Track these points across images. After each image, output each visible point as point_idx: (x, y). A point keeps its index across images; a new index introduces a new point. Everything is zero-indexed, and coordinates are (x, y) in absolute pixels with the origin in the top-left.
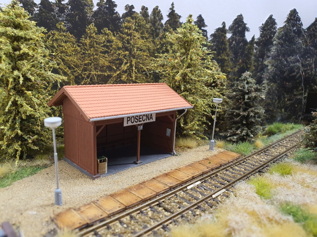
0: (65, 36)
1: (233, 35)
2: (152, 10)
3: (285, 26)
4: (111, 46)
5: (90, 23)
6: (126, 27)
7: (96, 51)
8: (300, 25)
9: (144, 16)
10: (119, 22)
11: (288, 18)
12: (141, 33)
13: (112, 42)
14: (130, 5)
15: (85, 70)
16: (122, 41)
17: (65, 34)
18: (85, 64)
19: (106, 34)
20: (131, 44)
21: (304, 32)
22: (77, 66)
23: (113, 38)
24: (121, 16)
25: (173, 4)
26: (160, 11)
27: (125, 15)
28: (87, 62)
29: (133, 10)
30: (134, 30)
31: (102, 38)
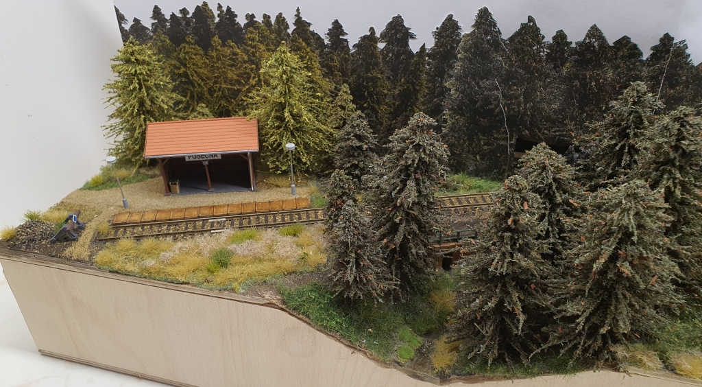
0: (194, 49)
1: (388, 44)
2: (275, 19)
3: (474, 32)
4: (237, 59)
5: (214, 35)
6: (250, 39)
7: (223, 64)
8: (496, 32)
9: (267, 26)
10: (242, 34)
11: (477, 21)
12: (267, 45)
13: (237, 54)
14: (251, 14)
15: (216, 83)
16: (247, 54)
17: (193, 47)
18: (215, 77)
19: (230, 47)
20: (256, 57)
21: (505, 44)
22: (208, 78)
23: (238, 50)
24: (243, 26)
25: (298, 10)
26: (284, 19)
27: (247, 26)
28: (216, 75)
29: (255, 19)
30: (258, 42)
31: (228, 51)
